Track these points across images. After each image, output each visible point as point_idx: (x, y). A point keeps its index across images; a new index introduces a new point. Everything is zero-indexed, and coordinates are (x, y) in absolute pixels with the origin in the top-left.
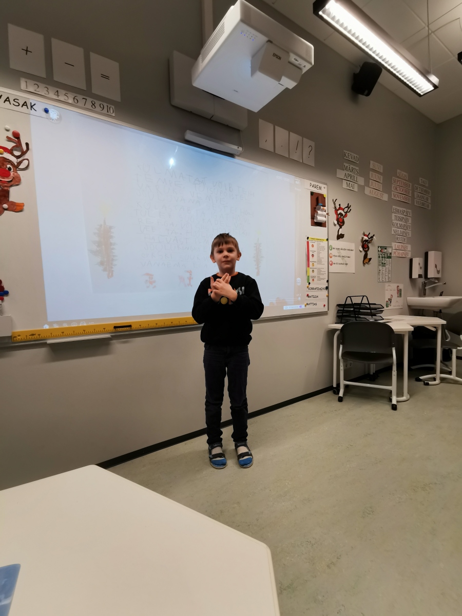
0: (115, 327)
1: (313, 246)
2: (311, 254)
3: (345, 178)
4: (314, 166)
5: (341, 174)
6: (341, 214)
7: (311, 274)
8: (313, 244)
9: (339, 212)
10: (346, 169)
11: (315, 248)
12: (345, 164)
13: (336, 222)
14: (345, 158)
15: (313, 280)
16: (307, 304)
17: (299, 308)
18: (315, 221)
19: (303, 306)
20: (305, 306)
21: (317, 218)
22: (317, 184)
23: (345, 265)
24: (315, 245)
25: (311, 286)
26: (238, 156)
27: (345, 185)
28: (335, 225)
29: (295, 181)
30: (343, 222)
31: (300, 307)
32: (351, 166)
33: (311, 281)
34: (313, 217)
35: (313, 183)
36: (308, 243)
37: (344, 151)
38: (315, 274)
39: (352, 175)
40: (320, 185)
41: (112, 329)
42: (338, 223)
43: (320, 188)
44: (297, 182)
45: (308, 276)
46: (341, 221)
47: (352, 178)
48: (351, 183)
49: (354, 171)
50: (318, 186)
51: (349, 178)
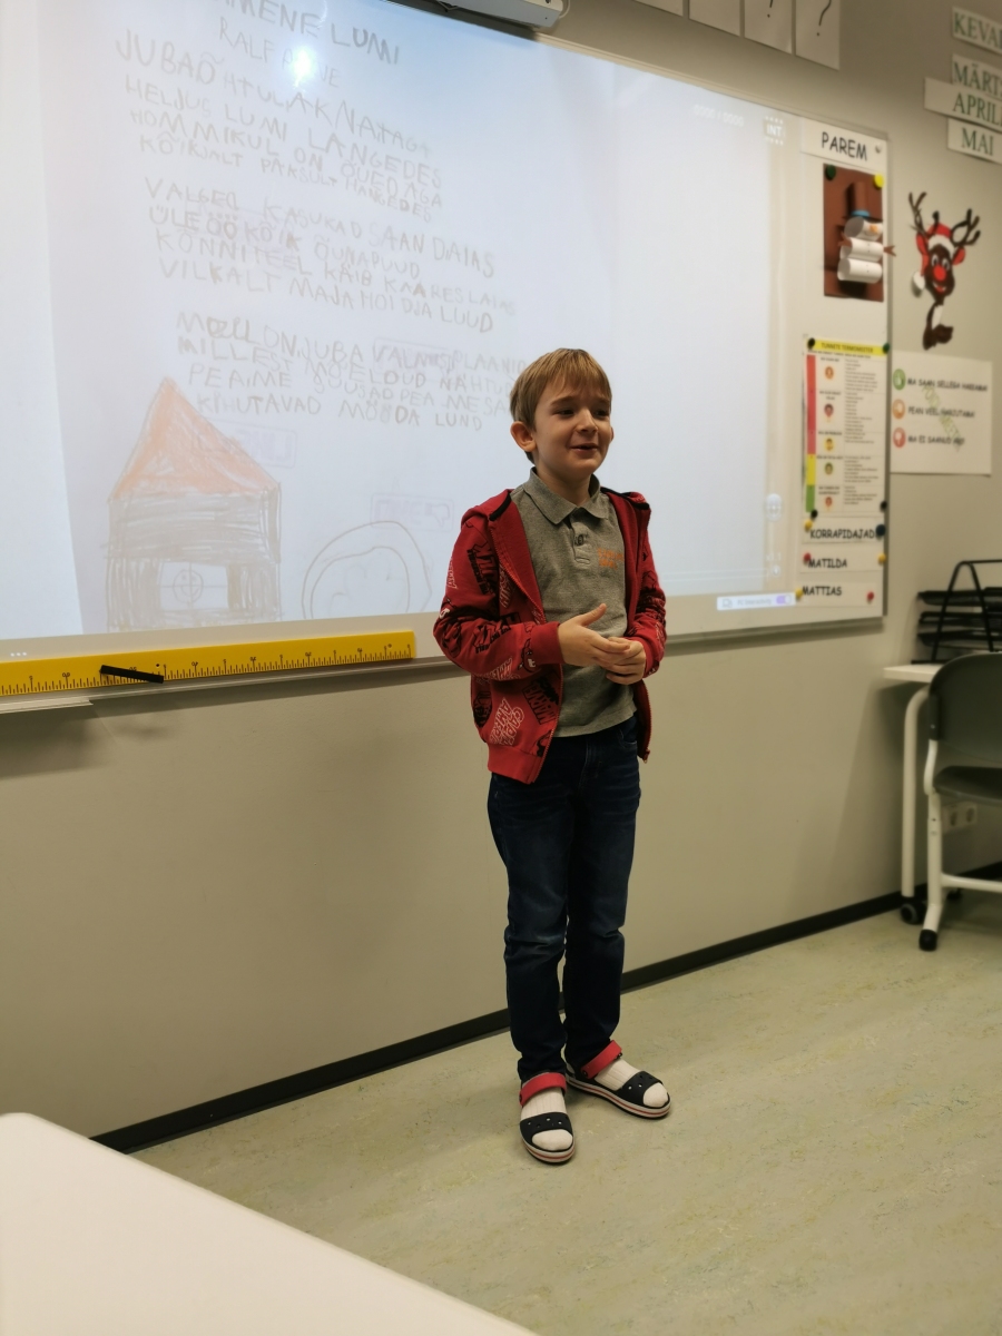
0: (106, 670)
1: (829, 372)
2: (821, 402)
3: (958, 114)
4: (836, 65)
5: (941, 96)
6: (941, 250)
7: (820, 478)
8: (832, 364)
9: (933, 242)
10: (962, 77)
11: (838, 383)
12: (957, 58)
13: (921, 282)
14: (959, 35)
15: (829, 501)
16: (805, 591)
17: (774, 604)
18: (841, 276)
19: (790, 599)
20: (798, 598)
21: (848, 266)
22: (847, 135)
23: (951, 447)
24: (840, 368)
25: (819, 524)
26: (549, 32)
27: (956, 140)
28: (917, 292)
29: (766, 123)
30: (949, 283)
31: (780, 600)
32: (982, 67)
33: (819, 505)
34: (832, 263)
35: (835, 132)
36: (811, 361)
37: (956, 9)
38: (837, 479)
39: (986, 99)
40: (860, 139)
41: (94, 674)
42: (929, 285)
43: (862, 152)
44: (772, 129)
45: (811, 489)
46: (940, 274)
47: (985, 111)
48: (980, 131)
49: (992, 84)
50: (854, 145)
51: (974, 110)
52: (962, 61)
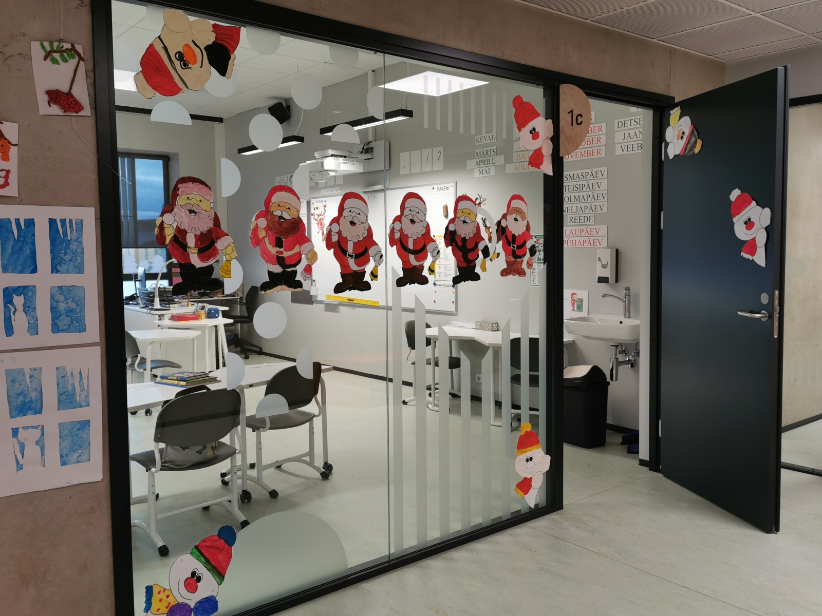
3: (477, 167)
4: (442, 169)
5: (471, 164)
10: (479, 155)
12: (476, 151)
14: (478, 144)
22: (443, 186)
25: (437, 282)
27: (477, 174)
32: (485, 149)
35: (440, 186)
37: (476, 137)
38: (442, 270)
39: (486, 159)
40: (446, 185)
43: (447, 188)
47: (486, 163)
48: (484, 169)
49: (489, 153)
50: (445, 188)
51: (481, 164)
52: (478, 151)
